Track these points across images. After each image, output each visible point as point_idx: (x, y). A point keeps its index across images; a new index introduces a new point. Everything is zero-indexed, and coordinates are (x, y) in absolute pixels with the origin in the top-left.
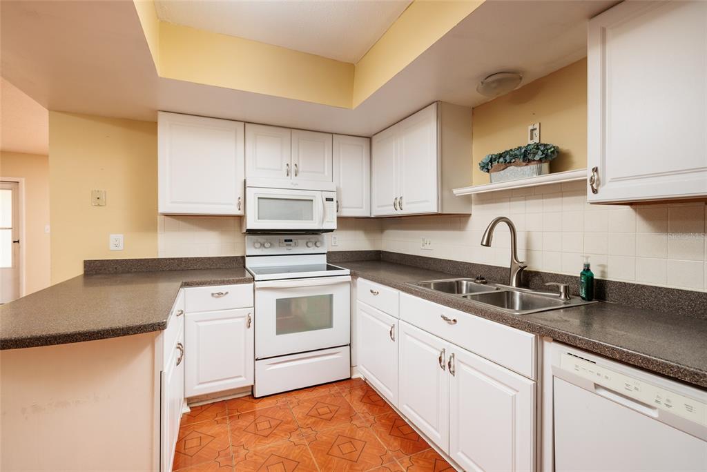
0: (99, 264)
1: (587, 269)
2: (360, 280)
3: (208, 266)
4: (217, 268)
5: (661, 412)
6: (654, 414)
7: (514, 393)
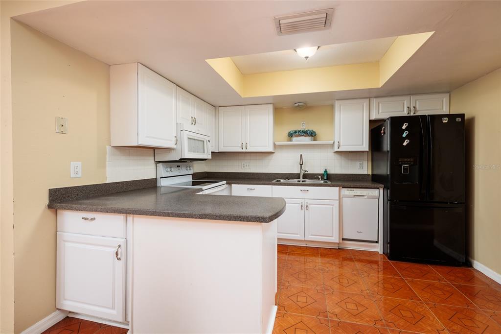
0: (63, 193)
1: (326, 171)
2: (233, 185)
3: (139, 188)
4: (144, 188)
5: (368, 196)
6: (366, 197)
7: (332, 206)
